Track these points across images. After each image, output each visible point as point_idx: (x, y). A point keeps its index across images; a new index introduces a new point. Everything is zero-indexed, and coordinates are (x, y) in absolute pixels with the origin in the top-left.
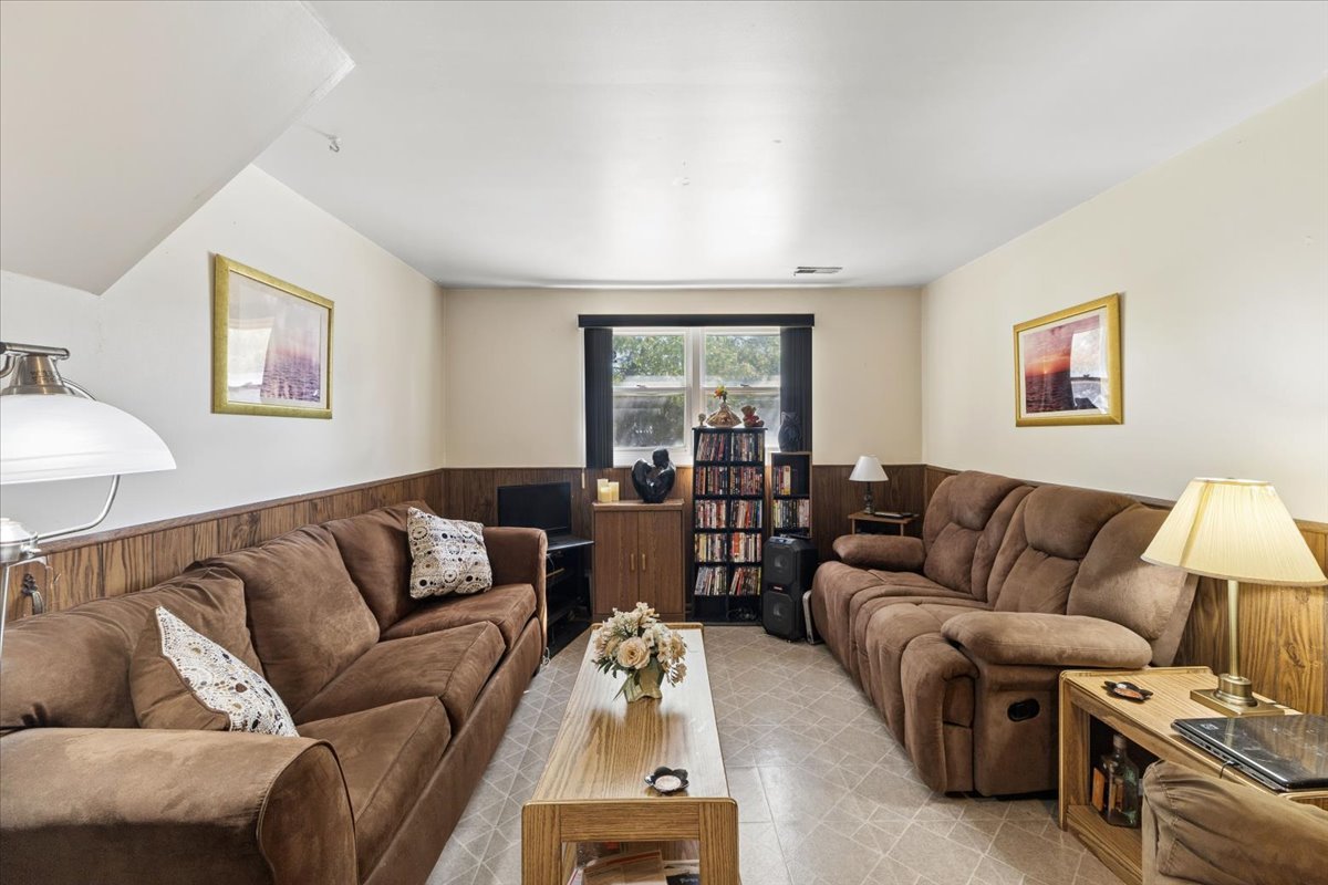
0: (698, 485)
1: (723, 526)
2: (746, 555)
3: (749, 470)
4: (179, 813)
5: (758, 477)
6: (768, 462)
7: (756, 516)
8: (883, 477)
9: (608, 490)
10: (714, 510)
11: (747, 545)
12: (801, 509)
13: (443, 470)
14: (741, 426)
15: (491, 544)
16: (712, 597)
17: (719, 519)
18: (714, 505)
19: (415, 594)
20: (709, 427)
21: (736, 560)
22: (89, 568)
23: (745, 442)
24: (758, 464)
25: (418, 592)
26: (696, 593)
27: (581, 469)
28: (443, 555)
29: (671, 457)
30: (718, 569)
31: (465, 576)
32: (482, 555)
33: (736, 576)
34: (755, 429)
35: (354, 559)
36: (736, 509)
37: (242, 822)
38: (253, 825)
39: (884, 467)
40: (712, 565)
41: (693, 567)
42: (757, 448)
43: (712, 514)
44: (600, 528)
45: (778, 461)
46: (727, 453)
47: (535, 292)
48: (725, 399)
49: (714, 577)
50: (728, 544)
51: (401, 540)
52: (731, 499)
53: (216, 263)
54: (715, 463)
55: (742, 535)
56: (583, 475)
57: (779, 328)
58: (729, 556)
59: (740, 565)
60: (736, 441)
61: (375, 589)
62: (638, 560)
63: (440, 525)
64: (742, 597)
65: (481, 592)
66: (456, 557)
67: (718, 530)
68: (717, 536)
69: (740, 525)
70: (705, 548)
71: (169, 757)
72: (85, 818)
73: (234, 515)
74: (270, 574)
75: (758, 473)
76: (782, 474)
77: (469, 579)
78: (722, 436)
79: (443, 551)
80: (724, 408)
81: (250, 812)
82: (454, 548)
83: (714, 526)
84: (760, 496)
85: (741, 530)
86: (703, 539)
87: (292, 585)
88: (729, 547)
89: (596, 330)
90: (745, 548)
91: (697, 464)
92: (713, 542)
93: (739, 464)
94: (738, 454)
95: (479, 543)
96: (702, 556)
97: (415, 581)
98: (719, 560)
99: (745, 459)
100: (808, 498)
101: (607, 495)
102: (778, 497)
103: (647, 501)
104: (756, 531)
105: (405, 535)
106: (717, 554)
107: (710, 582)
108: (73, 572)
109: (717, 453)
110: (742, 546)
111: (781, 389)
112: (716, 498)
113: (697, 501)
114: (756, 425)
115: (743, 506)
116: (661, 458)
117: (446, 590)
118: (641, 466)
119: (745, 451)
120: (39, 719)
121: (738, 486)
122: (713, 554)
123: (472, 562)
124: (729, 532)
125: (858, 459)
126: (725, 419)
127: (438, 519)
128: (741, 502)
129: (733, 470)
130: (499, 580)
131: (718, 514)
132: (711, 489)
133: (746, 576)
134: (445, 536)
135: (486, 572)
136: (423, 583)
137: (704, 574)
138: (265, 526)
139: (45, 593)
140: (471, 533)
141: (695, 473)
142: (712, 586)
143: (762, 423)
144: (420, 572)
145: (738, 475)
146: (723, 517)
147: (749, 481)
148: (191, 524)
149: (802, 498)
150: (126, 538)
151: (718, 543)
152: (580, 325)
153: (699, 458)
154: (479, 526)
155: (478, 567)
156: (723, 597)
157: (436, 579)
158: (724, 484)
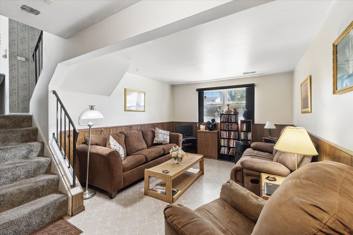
0: (221, 127)
1: (227, 138)
2: (233, 145)
3: (234, 124)
4: (102, 154)
5: (236, 126)
6: (239, 122)
7: (236, 136)
8: (274, 127)
9: (202, 127)
10: (225, 133)
11: (233, 143)
12: (249, 135)
13: (172, 122)
14: (233, 113)
15: (170, 135)
16: (224, 154)
17: (226, 136)
18: (225, 132)
19: (154, 142)
20: (225, 113)
21: (231, 146)
22: (108, 131)
23: (233, 117)
24: (236, 123)
25: (155, 142)
26: (221, 153)
27: (197, 123)
28: (160, 136)
29: (216, 120)
30: (226, 148)
31: (163, 141)
32: (168, 137)
33: (231, 150)
34: (236, 114)
35: (144, 135)
36: (231, 134)
37: (106, 155)
38: (107, 156)
39: (274, 125)
40: (225, 147)
41: (220, 147)
42: (236, 119)
43: (225, 134)
44: (199, 135)
45: (242, 122)
46: (228, 120)
47: (188, 85)
48: (229, 106)
49: (225, 150)
50: (228, 142)
51: (154, 133)
52: (229, 131)
53: (125, 90)
54: (225, 122)
55: (232, 140)
56: (198, 124)
57: (245, 88)
58: (229, 145)
59: (232, 147)
60: (230, 117)
61: (147, 140)
62: (207, 144)
63: (161, 131)
64: (232, 155)
65: (166, 144)
66: (163, 137)
67: (226, 138)
68: (226, 140)
69: (232, 137)
70: (223, 142)
71: (103, 149)
72: (96, 153)
73: (128, 126)
74: (129, 135)
75: (236, 125)
76: (243, 125)
77: (164, 141)
78: (227, 116)
79: (160, 135)
80: (229, 108)
81: (106, 154)
82: (162, 135)
83: (225, 137)
84: (237, 130)
85: (232, 139)
86: (222, 140)
87: (131, 137)
88: (229, 143)
89: (201, 92)
90: (232, 144)
91: (221, 122)
92: (225, 141)
93: (231, 122)
94: (231, 120)
95: (168, 135)
96: (222, 144)
97: (155, 140)
98: (226, 146)
99: (233, 121)
100: (251, 132)
101: (202, 128)
102: (242, 131)
103: (210, 130)
104: (236, 139)
105: (155, 132)
106: (226, 144)
107: (224, 151)
108: (106, 131)
109: (226, 120)
110: (232, 143)
111: (246, 104)
112: (226, 131)
113: (221, 131)
114: (236, 113)
115: (232, 133)
116: (213, 120)
117: (160, 143)
118: (209, 122)
119: (233, 119)
120: (97, 144)
121: (231, 128)
122: (225, 144)
123: (165, 138)
124: (229, 139)
125: (267, 122)
126: (228, 111)
127: (161, 130)
128: (232, 132)
129: (230, 124)
130: (170, 142)
131: (226, 134)
132: (224, 128)
133: (233, 150)
134: (161, 133)
135: (168, 141)
136: (156, 141)
137: (223, 149)
138: (133, 128)
139: (103, 133)
140: (167, 133)
141: (220, 124)
142: (225, 152)
143: (238, 112)
144: (156, 139)
145: (231, 125)
146: (227, 135)
147: (234, 127)
148: (121, 127)
149: (249, 132)
150: (113, 128)
151: (226, 142)
152: (197, 91)
153: (221, 121)
154: (169, 132)
155: (167, 139)
156: (228, 155)
157: (158, 140)
158: (228, 127)
